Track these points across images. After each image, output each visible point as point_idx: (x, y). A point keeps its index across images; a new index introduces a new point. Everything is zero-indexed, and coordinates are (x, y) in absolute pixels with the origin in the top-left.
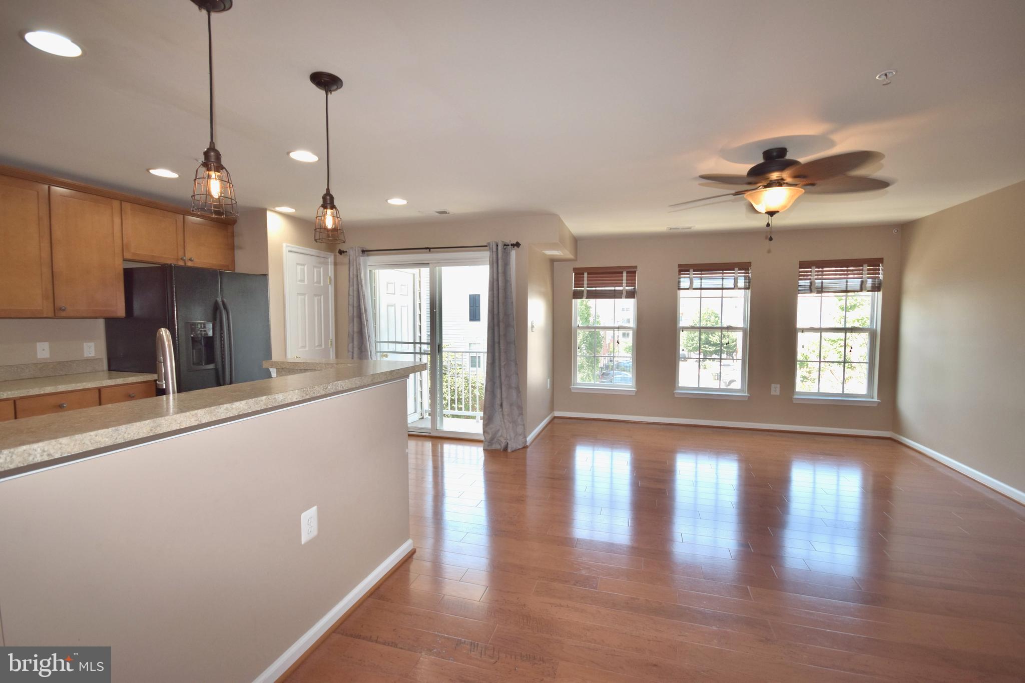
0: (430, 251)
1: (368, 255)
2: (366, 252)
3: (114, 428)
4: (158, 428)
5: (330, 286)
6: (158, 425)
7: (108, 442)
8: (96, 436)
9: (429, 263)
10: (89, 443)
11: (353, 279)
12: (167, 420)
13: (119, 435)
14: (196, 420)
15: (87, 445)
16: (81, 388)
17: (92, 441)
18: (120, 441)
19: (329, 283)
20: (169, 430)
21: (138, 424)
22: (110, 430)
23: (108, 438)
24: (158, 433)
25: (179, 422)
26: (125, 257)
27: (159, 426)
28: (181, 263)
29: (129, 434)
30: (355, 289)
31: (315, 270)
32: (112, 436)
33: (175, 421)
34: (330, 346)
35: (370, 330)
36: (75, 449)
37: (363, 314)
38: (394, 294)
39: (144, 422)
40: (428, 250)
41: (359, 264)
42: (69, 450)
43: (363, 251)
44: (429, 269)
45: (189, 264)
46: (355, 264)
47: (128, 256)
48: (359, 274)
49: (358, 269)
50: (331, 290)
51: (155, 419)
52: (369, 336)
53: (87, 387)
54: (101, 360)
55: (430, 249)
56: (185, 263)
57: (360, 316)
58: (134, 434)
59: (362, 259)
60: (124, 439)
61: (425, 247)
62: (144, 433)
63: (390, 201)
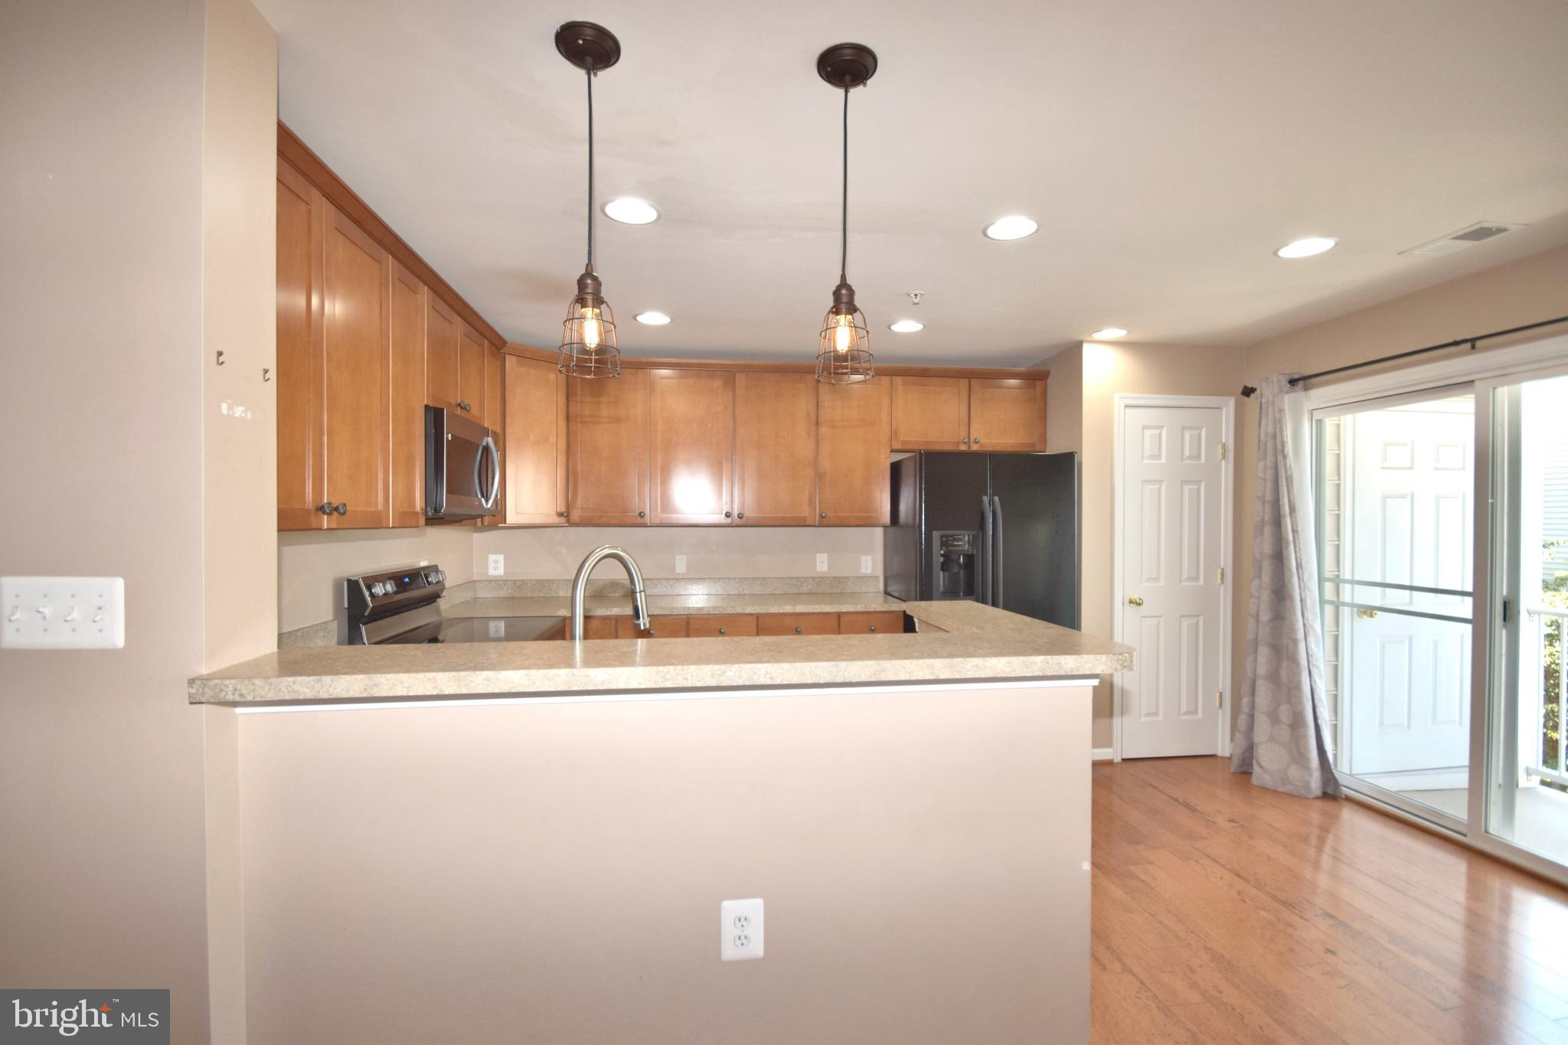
0: (1473, 347)
1: (1306, 389)
2: (1301, 383)
3: (315, 677)
4: (376, 688)
5: (1223, 462)
6: (375, 685)
7: (309, 694)
8: (294, 683)
9: (1473, 381)
10: (285, 690)
11: (1266, 443)
12: (388, 680)
13: (322, 687)
14: (434, 688)
15: (284, 692)
16: (819, 611)
17: (289, 688)
18: (324, 695)
19: (1220, 457)
20: (392, 695)
21: (348, 677)
22: (312, 678)
23: (308, 688)
24: (375, 695)
25: (406, 686)
26: (893, 448)
27: (377, 685)
28: (963, 448)
29: (335, 689)
30: (1269, 464)
31: (1187, 435)
32: (313, 686)
33: (401, 683)
34: (1219, 581)
35: (1305, 554)
36: (270, 695)
37: (1285, 517)
38: (1411, 468)
39: (356, 676)
40: (1469, 345)
41: (1281, 411)
42: (263, 694)
43: (1293, 382)
44: (1473, 396)
45: (975, 447)
46: (1270, 411)
47: (897, 446)
48: (1278, 431)
49: (1278, 423)
50: (1226, 470)
51: (371, 676)
52: (1299, 566)
53: (824, 611)
54: (877, 578)
55: (1473, 342)
56: (969, 447)
57: (1277, 522)
58: (342, 690)
59: (1288, 400)
60: (329, 695)
61: (1451, 340)
62: (355, 691)
63: (1286, 253)
